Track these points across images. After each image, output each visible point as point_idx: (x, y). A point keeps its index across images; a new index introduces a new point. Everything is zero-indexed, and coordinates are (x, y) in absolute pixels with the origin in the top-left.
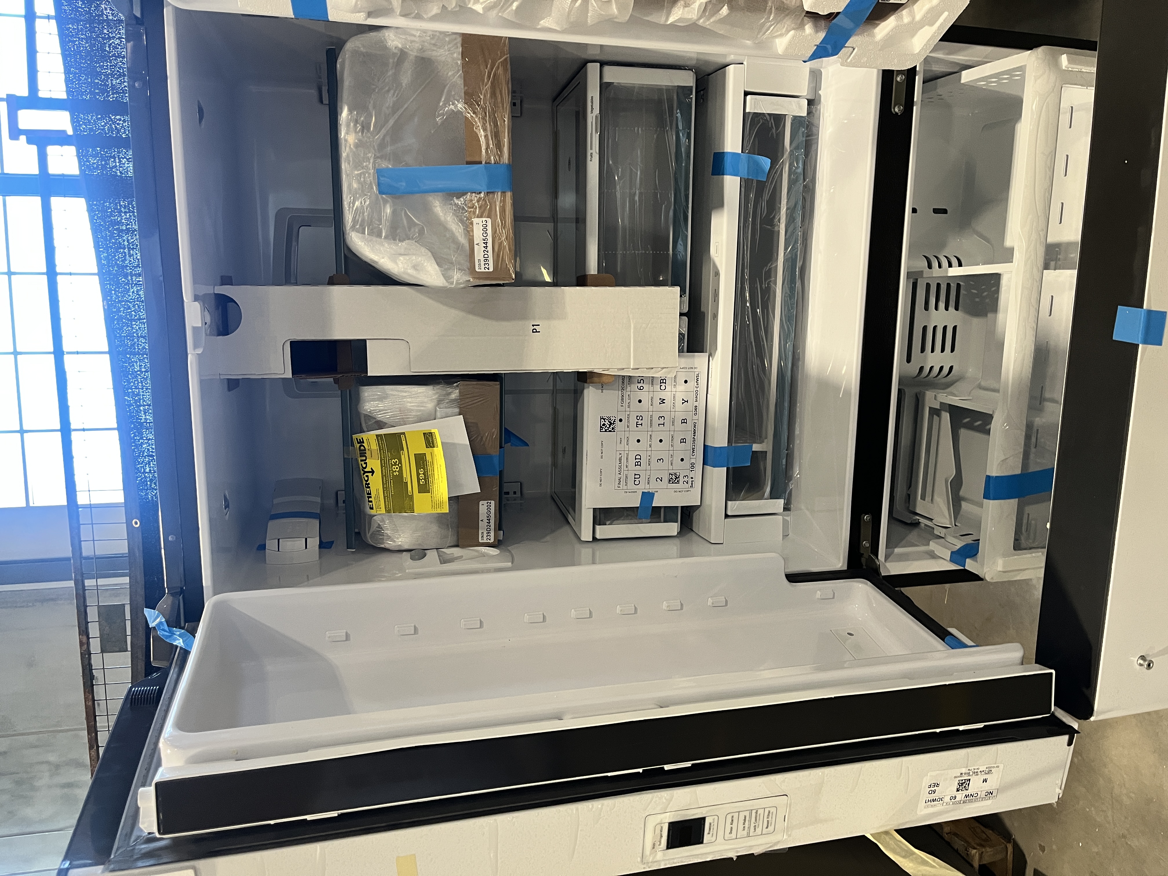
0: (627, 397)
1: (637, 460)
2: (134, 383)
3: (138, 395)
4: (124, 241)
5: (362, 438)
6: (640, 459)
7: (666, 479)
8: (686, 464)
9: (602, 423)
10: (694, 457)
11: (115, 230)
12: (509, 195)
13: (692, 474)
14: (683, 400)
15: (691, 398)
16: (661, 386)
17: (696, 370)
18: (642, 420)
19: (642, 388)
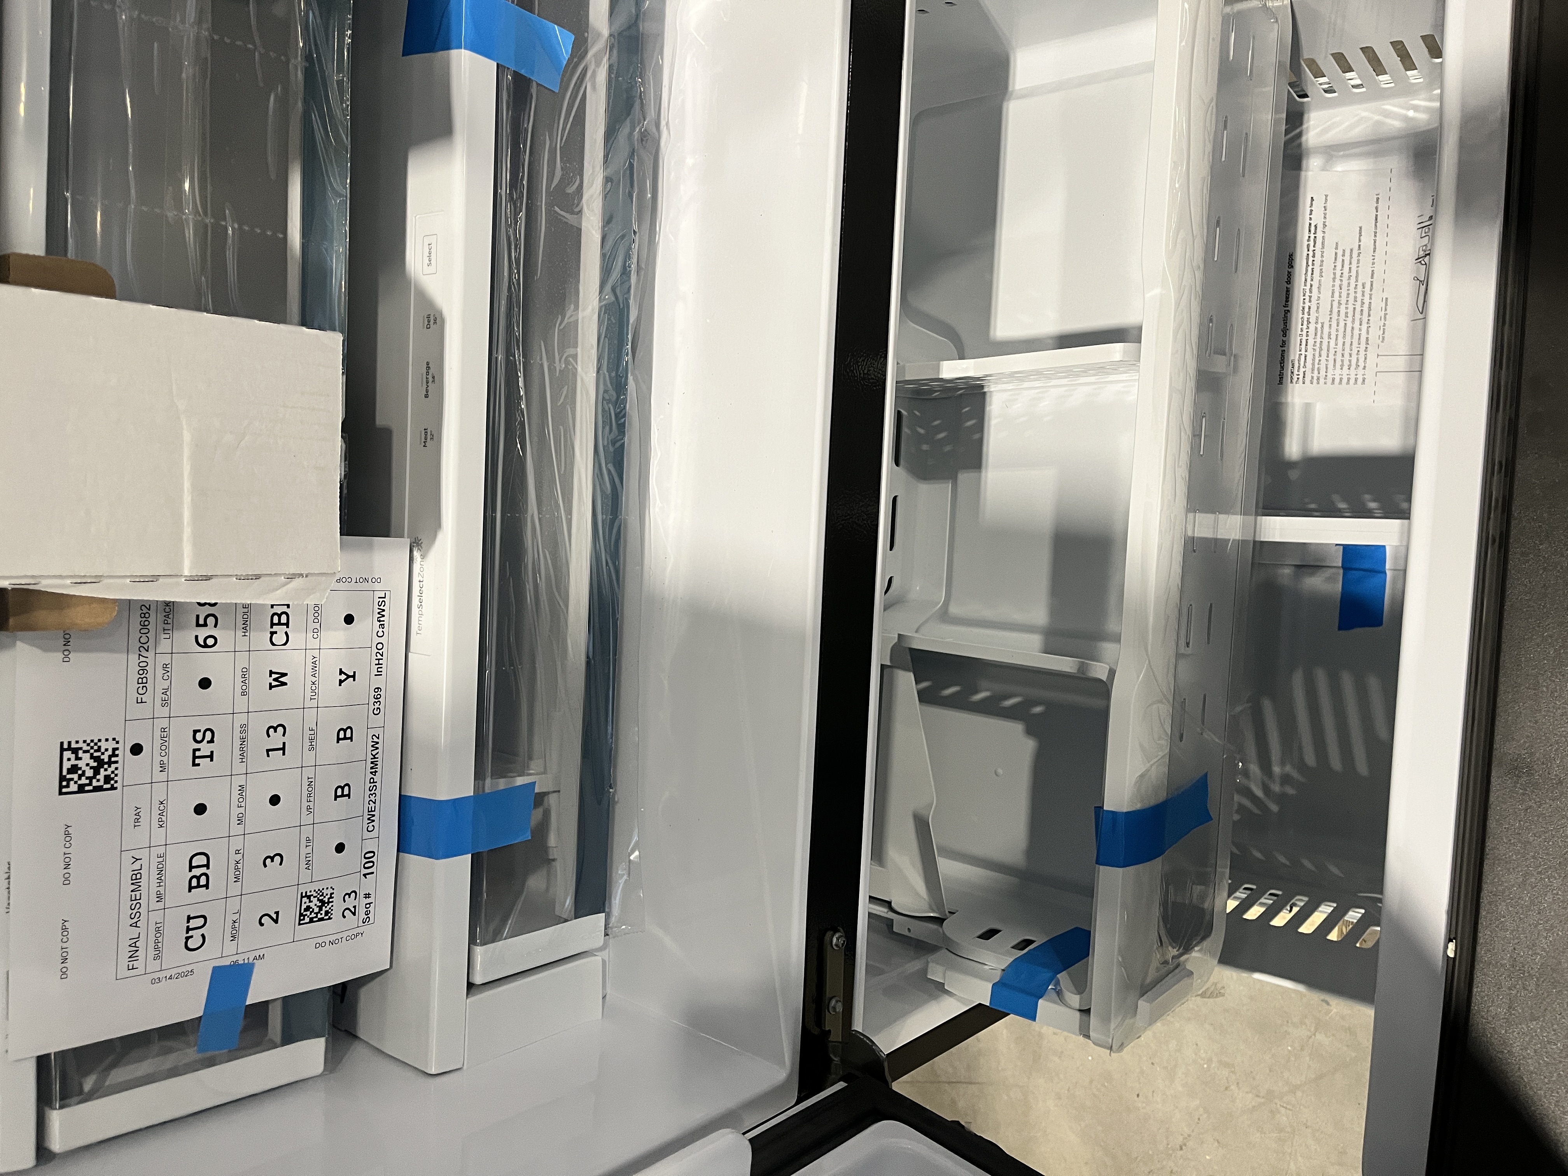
0: (160, 672)
1: (197, 872)
6: (207, 866)
7: (289, 915)
8: (352, 857)
9: (67, 765)
10: (374, 834)
13: (368, 885)
14: (341, 672)
15: (364, 667)
16: (272, 633)
17: (377, 586)
18: (212, 741)
19: (210, 642)
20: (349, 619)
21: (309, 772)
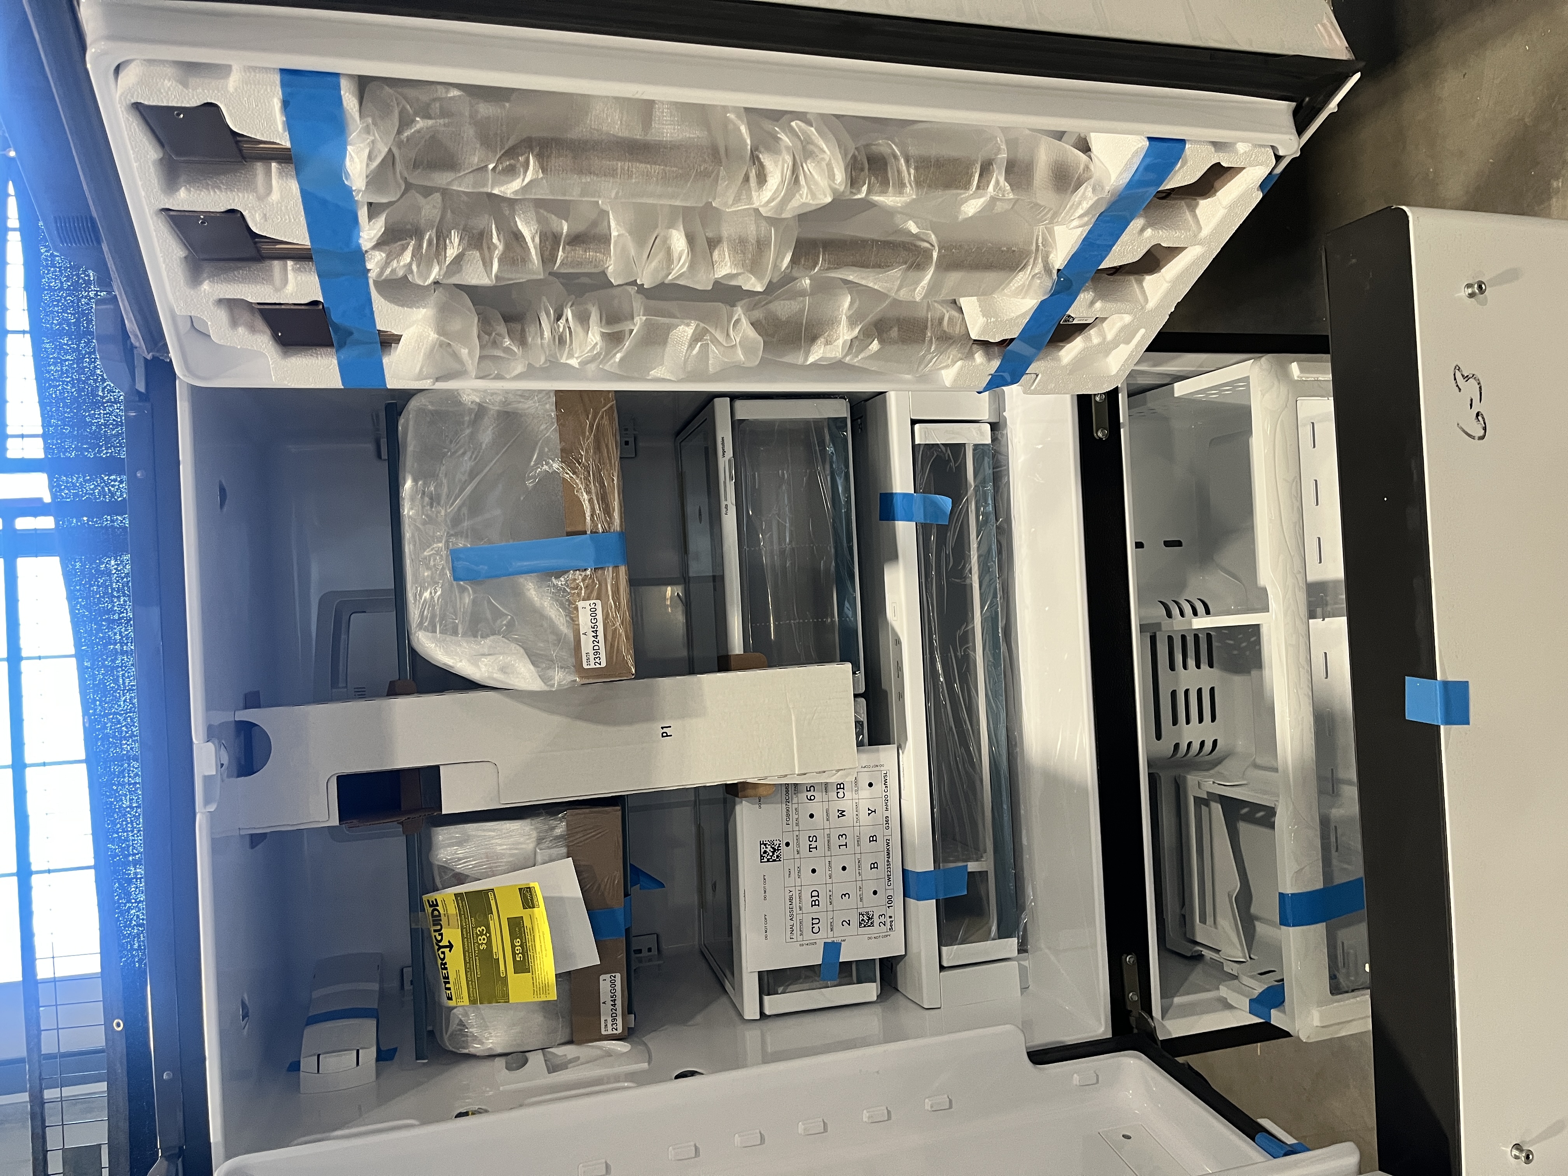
0: (794, 811)
1: (814, 899)
2: (122, 825)
3: (127, 840)
4: (115, 634)
5: (436, 900)
6: (818, 896)
7: (855, 922)
8: (881, 897)
9: (762, 851)
10: (891, 887)
11: (104, 620)
12: (623, 569)
13: (890, 912)
14: (869, 810)
15: (880, 807)
16: (838, 793)
17: (882, 768)
18: (816, 841)
19: (812, 798)
20: (871, 785)
21: (858, 856)
